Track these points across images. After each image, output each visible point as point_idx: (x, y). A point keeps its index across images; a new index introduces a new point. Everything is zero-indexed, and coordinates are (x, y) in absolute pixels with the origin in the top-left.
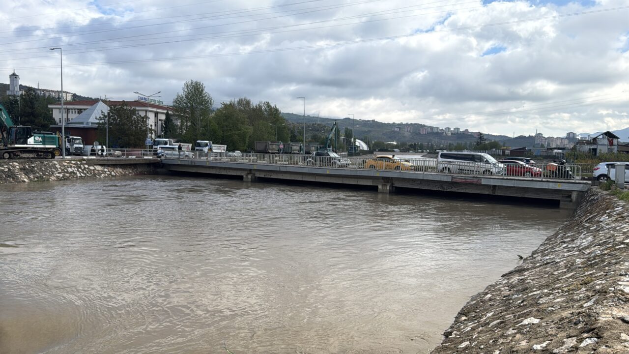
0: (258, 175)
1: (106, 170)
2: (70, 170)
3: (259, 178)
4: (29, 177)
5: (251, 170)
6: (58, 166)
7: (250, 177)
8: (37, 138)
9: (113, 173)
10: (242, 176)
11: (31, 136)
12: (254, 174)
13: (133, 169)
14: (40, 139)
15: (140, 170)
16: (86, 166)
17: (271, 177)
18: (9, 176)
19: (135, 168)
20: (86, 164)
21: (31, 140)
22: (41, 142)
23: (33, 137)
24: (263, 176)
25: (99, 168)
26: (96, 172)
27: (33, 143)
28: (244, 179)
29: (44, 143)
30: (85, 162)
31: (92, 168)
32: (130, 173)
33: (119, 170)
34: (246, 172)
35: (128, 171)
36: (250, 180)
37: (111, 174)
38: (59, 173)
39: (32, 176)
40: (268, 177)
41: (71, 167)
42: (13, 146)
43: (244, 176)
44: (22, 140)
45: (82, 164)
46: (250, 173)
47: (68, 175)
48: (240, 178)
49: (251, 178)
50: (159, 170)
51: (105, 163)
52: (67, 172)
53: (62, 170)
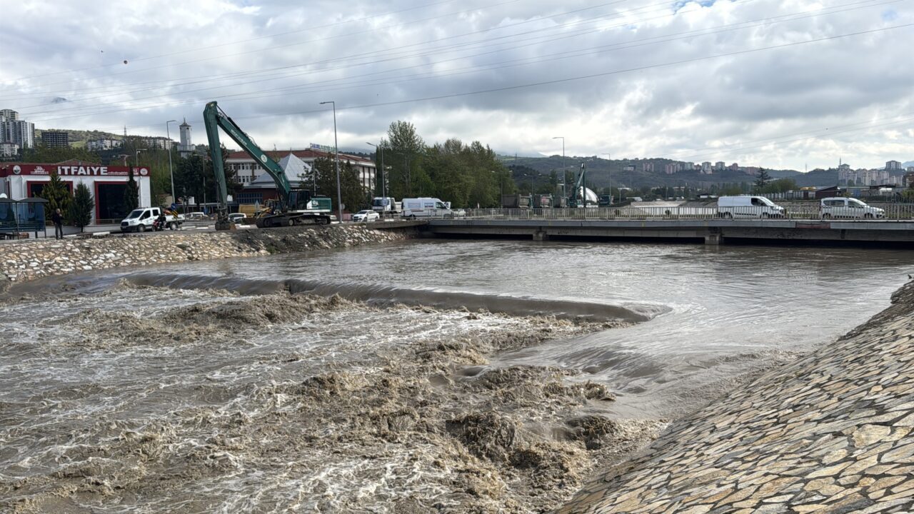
0: (550, 233)
1: (383, 234)
2: (356, 235)
3: (551, 236)
4: (329, 244)
5: (540, 227)
6: (346, 232)
7: (541, 235)
8: (314, 202)
9: (390, 238)
10: (531, 236)
11: (309, 200)
12: (546, 232)
13: (403, 234)
14: (317, 204)
15: (409, 233)
16: (367, 231)
17: (568, 234)
18: (314, 243)
19: (405, 231)
20: (367, 228)
21: (309, 205)
22: (317, 206)
23: (311, 202)
24: (557, 234)
25: (377, 232)
26: (377, 237)
27: (311, 208)
28: (534, 239)
29: (320, 207)
30: (365, 226)
31: (371, 232)
32: (402, 237)
33: (393, 234)
34: (535, 230)
35: (400, 236)
36: (541, 239)
37: (387, 239)
38: (349, 239)
39: (330, 242)
40: (563, 234)
41: (356, 232)
42: (294, 212)
43: (534, 235)
44: (302, 205)
45: (363, 228)
46: (540, 231)
47: (356, 240)
48: (528, 238)
49: (543, 237)
50: (425, 233)
51: (383, 227)
52: (354, 238)
53: (350, 235)
